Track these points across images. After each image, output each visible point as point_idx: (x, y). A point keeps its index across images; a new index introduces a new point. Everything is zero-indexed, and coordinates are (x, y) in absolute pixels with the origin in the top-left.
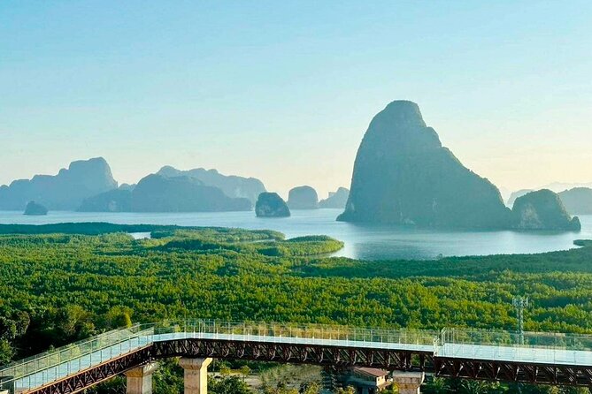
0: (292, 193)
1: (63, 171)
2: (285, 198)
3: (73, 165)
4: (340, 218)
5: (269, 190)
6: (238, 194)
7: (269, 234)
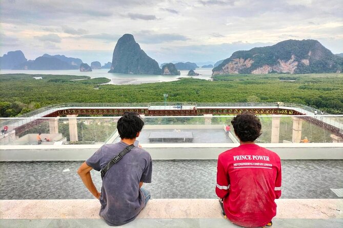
0: (92, 63)
1: (5, 55)
2: (90, 65)
3: (9, 53)
4: (109, 72)
5: (84, 63)
6: (73, 64)
7: (85, 77)
